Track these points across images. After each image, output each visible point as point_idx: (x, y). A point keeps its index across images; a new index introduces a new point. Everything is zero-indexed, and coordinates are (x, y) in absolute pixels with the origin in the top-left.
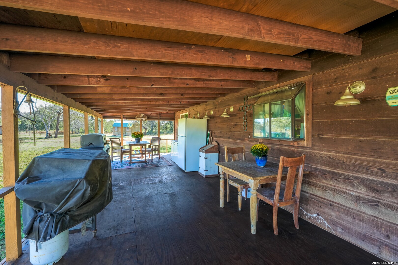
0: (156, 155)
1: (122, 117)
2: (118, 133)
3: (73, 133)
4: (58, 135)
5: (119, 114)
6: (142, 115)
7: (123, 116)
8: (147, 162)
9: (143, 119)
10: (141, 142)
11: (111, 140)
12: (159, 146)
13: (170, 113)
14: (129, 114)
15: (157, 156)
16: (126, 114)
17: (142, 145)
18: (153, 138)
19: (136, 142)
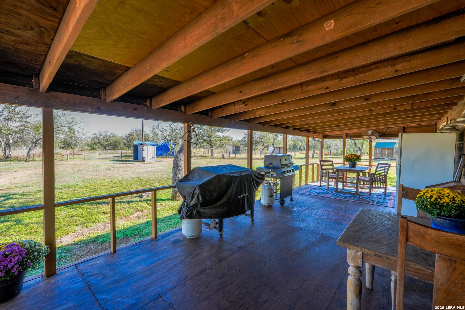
0: (382, 188)
1: (344, 136)
2: (382, 156)
3: (331, 154)
4: (315, 156)
5: (341, 133)
6: (370, 132)
7: (346, 134)
8: (358, 195)
9: (372, 137)
10: (357, 168)
11: (321, 162)
12: (386, 176)
13: (425, 125)
14: (354, 132)
15: (383, 190)
16: (350, 132)
17: (358, 172)
18: (379, 164)
19: (350, 167)
